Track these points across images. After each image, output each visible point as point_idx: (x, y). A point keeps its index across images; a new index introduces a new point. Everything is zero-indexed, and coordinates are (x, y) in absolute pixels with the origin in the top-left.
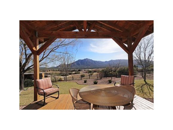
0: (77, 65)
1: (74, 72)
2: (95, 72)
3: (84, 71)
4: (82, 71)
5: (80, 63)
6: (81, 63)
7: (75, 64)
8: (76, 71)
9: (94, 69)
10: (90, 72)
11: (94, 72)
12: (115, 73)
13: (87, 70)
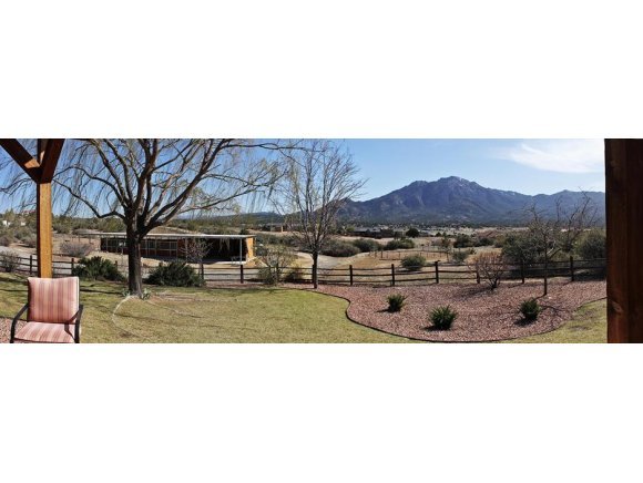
0: (405, 208)
1: (384, 241)
2: (485, 242)
3: (438, 235)
4: (426, 235)
5: (419, 198)
6: (423, 198)
7: (399, 201)
8: (396, 235)
9: (485, 230)
10: (462, 242)
11: (478, 246)
12: (568, 256)
13: (450, 232)
